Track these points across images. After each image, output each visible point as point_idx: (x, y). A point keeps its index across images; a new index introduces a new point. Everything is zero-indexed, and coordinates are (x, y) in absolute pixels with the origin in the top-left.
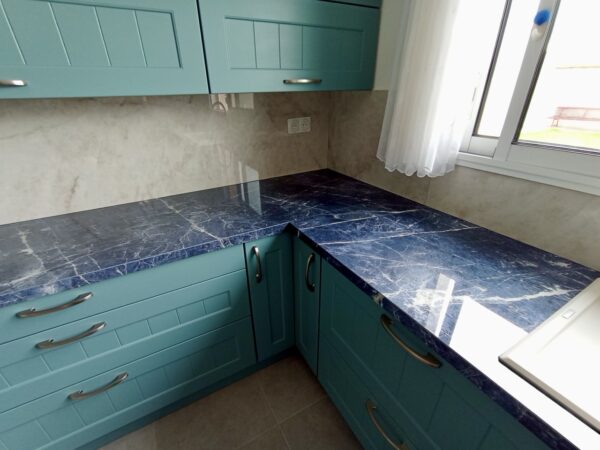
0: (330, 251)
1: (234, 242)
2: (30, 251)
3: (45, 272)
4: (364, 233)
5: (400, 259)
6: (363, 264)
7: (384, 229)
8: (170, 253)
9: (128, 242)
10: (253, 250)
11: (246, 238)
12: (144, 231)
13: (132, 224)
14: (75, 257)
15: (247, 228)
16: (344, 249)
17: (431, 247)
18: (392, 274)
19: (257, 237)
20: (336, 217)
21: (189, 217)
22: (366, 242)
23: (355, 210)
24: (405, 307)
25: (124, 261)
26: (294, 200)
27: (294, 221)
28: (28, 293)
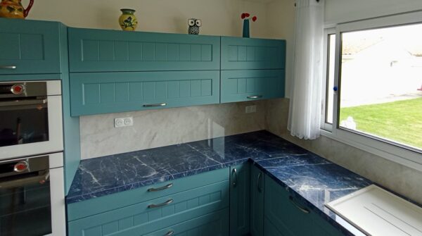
0: (268, 170)
1: (227, 165)
2: (146, 165)
3: (158, 173)
4: (283, 164)
5: (296, 174)
6: (282, 176)
7: (291, 162)
8: (202, 169)
9: (184, 163)
10: (234, 170)
11: (232, 164)
12: (187, 159)
13: (180, 156)
14: (166, 168)
15: (232, 159)
16: (274, 170)
17: (310, 170)
18: (293, 180)
19: (236, 164)
20: (270, 156)
21: (204, 153)
22: (283, 167)
23: (279, 153)
24: (297, 190)
25: (186, 171)
26: (250, 147)
27: (252, 157)
28: (156, 181)
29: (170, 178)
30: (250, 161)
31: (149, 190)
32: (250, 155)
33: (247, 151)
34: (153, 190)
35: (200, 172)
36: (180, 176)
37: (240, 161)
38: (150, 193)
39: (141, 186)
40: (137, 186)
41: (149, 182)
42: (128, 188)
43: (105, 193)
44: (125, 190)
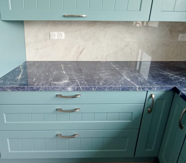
1: (143, 89)
2: (65, 73)
3: (69, 82)
8: (114, 87)
9: (97, 78)
10: (151, 96)
11: (150, 89)
12: (103, 74)
13: (99, 70)
14: (79, 79)
15: (151, 84)
19: (155, 89)
21: (122, 72)
25: (96, 85)
26: (177, 75)
27: (178, 86)
28: (63, 88)
29: (78, 89)
30: (175, 91)
31: (57, 95)
32: (175, 84)
33: (172, 78)
34: (61, 96)
35: (111, 89)
36: (88, 89)
37: (162, 88)
38: (59, 99)
39: (49, 90)
40: (46, 90)
41: (56, 88)
42: (38, 89)
43: (17, 89)
44: (35, 91)
